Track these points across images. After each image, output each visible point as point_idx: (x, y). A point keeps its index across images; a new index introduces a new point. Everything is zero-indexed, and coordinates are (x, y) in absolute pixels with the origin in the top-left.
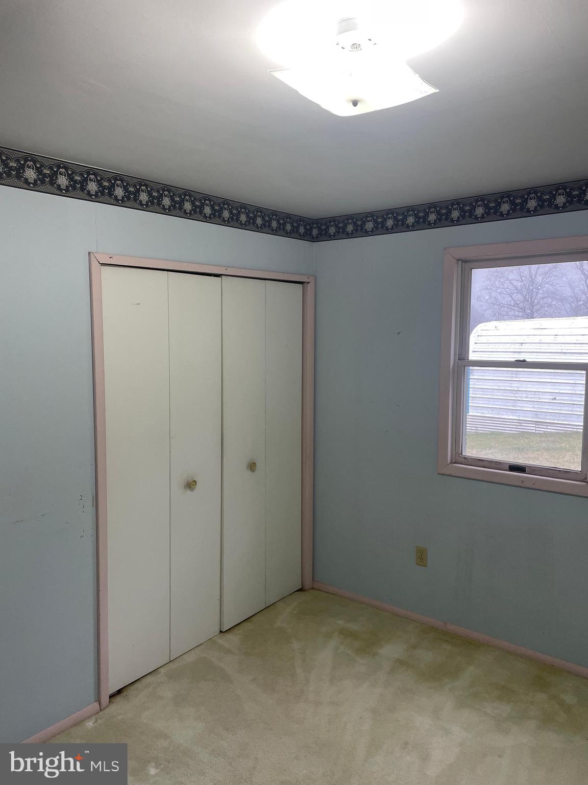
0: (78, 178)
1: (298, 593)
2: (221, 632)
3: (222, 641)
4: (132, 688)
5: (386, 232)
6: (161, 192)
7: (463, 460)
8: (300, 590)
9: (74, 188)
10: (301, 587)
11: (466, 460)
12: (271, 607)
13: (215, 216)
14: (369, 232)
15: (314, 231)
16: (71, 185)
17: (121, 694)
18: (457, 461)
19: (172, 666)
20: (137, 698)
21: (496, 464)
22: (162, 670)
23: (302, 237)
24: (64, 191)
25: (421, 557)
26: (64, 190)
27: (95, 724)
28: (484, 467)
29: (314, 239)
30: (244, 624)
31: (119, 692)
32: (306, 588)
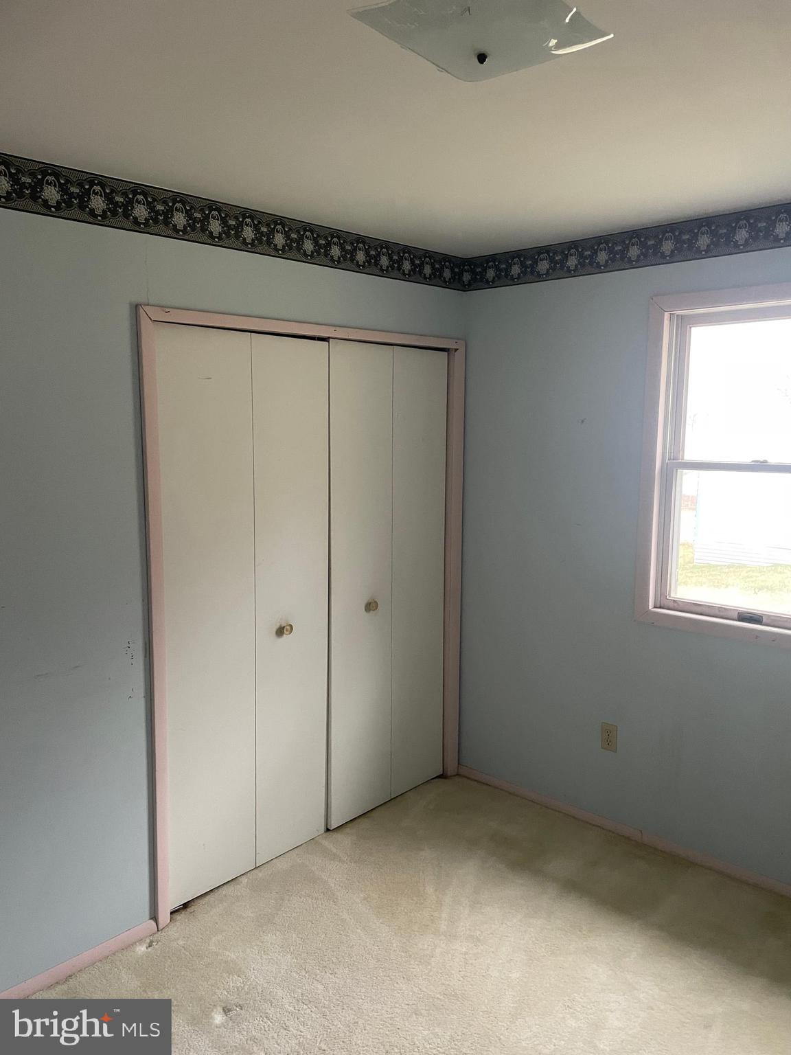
0: (120, 199)
1: (437, 780)
2: (328, 830)
3: (328, 843)
4: (202, 901)
5: (567, 275)
6: (241, 220)
7: (671, 604)
8: (442, 776)
9: (114, 214)
10: (442, 773)
11: (676, 604)
12: (398, 799)
13: (319, 254)
14: (543, 275)
15: (464, 276)
16: (109, 209)
17: (188, 910)
18: (662, 605)
19: (259, 874)
20: (207, 915)
21: (719, 611)
22: (244, 880)
23: (447, 284)
24: (99, 218)
25: (609, 738)
26: (100, 216)
27: (150, 949)
28: (701, 614)
29: (466, 288)
30: (359, 820)
31: (185, 906)
32: (449, 774)
